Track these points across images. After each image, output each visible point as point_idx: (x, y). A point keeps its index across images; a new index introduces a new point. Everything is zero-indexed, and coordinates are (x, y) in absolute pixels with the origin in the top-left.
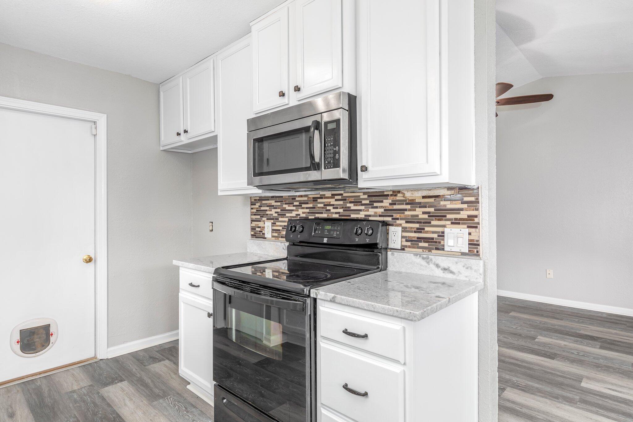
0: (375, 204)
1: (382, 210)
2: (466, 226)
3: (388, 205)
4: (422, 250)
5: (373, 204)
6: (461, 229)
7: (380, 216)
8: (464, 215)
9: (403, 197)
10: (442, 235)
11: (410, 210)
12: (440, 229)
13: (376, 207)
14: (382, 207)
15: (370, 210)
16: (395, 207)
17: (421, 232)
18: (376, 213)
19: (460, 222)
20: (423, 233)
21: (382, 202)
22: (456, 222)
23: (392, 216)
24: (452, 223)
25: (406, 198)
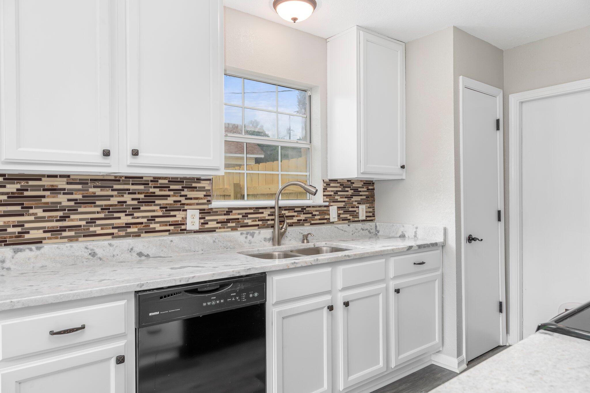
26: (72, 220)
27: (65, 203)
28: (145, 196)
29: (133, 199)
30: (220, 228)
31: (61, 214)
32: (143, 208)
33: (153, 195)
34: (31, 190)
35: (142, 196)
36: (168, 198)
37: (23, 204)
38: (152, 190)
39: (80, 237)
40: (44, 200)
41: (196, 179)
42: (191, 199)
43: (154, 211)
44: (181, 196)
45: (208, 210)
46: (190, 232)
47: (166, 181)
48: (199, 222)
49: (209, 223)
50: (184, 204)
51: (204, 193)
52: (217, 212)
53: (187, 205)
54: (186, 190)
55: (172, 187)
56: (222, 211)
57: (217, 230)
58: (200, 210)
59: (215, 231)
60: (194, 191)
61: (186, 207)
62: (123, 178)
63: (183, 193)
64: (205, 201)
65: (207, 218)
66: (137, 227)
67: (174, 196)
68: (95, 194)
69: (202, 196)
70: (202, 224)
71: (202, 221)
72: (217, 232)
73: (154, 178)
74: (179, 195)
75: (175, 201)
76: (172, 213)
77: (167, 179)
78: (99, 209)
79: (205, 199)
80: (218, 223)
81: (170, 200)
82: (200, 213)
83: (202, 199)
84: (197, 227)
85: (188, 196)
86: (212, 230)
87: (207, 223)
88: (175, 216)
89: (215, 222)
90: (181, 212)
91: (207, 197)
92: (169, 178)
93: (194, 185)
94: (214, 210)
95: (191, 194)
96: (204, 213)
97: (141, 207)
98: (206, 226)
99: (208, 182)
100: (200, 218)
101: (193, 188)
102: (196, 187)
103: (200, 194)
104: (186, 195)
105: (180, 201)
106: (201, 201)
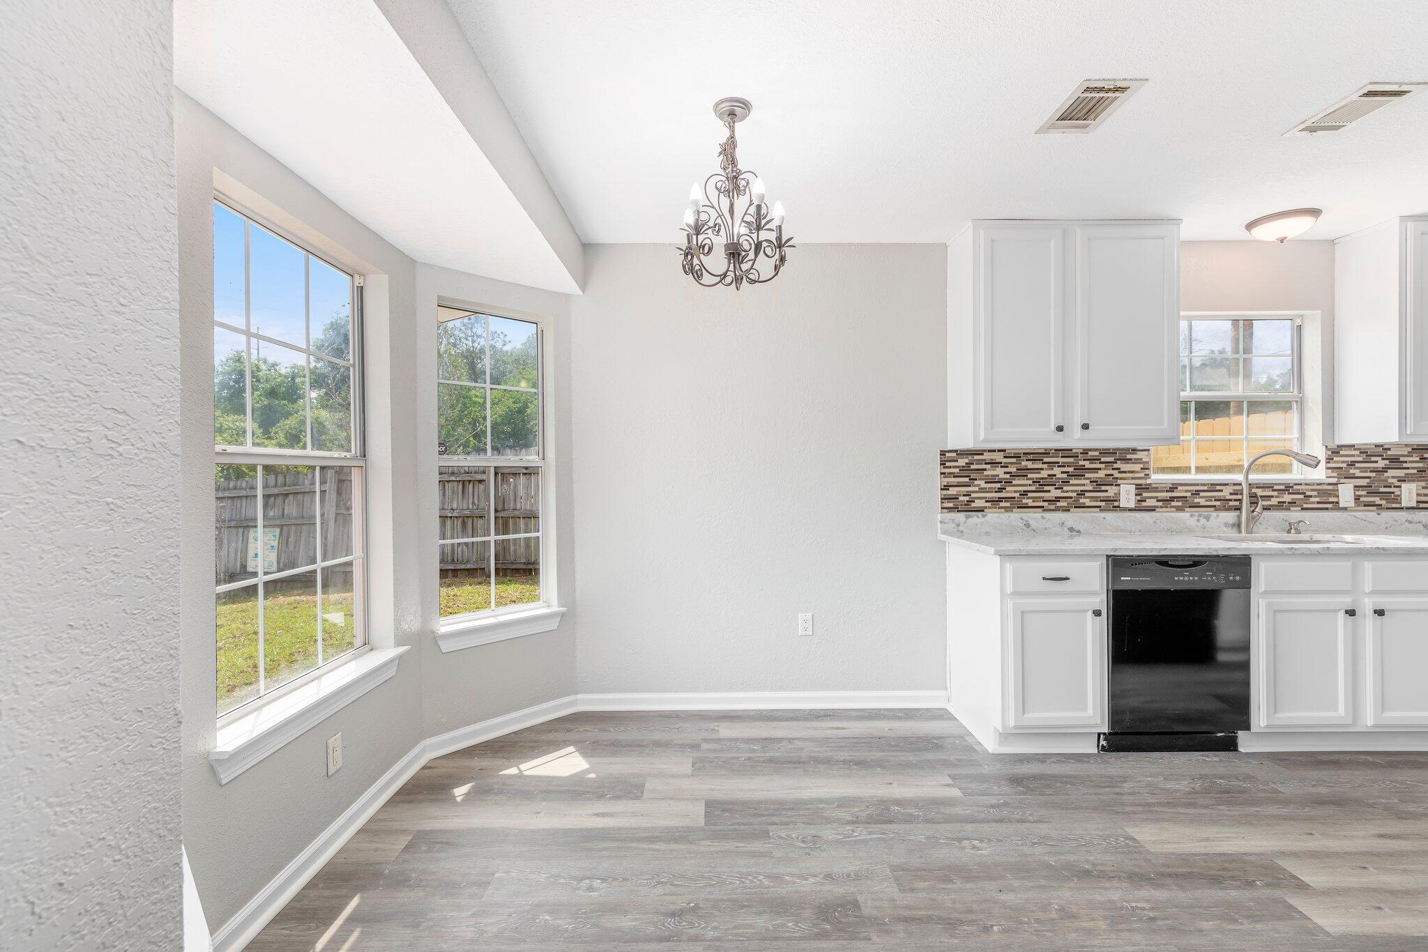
26: (1008, 492)
27: (1002, 476)
28: (1074, 469)
29: (1062, 472)
30: (1161, 507)
31: (998, 485)
32: (1072, 482)
33: (1083, 468)
34: (977, 464)
35: (1071, 469)
36: (1100, 472)
37: (970, 476)
38: (1081, 463)
39: (1015, 508)
40: (985, 473)
41: (1131, 450)
42: (1125, 472)
43: (1084, 485)
44: (1114, 469)
45: (1146, 486)
46: (1125, 509)
47: (1097, 453)
48: (1135, 499)
49: (1147, 500)
50: (1117, 478)
51: (1141, 466)
52: (1157, 488)
53: (1121, 479)
54: (1118, 462)
55: (1103, 459)
56: (1163, 487)
58: (1136, 485)
59: (1155, 510)
60: (1128, 463)
61: (1119, 482)
62: (1053, 451)
63: (1115, 466)
64: (1142, 475)
65: (1145, 495)
66: (1066, 502)
67: (1105, 469)
68: (1027, 467)
69: (1139, 469)
70: (1139, 501)
71: (1139, 498)
72: (1158, 512)
73: (1084, 450)
74: (1112, 468)
75: (1106, 475)
76: (1104, 488)
77: (1098, 451)
78: (1031, 482)
79: (1141, 473)
80: (1158, 501)
81: (1101, 474)
82: (1136, 489)
83: (1138, 472)
84: (1132, 505)
85: (1122, 470)
86: (1152, 509)
87: (1145, 501)
88: (1107, 491)
90: (1114, 487)
91: (1145, 471)
92: (1101, 449)
93: (1129, 456)
94: (1154, 486)
95: (1124, 467)
96: (1140, 489)
97: (1071, 481)
98: (1144, 504)
99: (1146, 453)
100: (1136, 495)
101: (1128, 461)
102: (1131, 459)
103: (1137, 467)
104: (1119, 469)
105: (1112, 475)
106: (1137, 475)
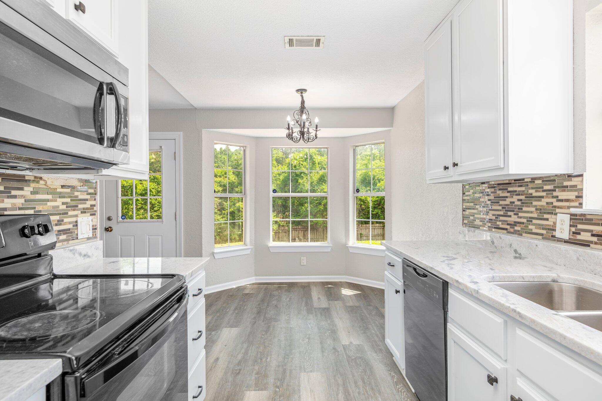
0: (14, 193)
1: (22, 201)
2: (89, 214)
3: (29, 193)
4: (61, 243)
5: (10, 193)
6: (83, 218)
7: (20, 209)
8: (88, 205)
9: (45, 185)
10: (76, 225)
11: (52, 201)
12: (74, 219)
13: (15, 197)
14: (22, 196)
15: (6, 200)
16: (38, 197)
17: (60, 225)
18: (14, 204)
19: (86, 211)
20: (63, 225)
21: (22, 189)
22: (84, 211)
23: (34, 208)
24: (82, 212)
25: (48, 187)
28: (526, 197)
29: (518, 200)
30: (596, 243)
33: (530, 196)
35: (523, 197)
36: (542, 199)
38: (530, 191)
41: (567, 176)
42: (561, 201)
43: (532, 212)
44: (553, 197)
45: (580, 217)
46: (560, 240)
47: (540, 182)
48: (570, 231)
49: (582, 233)
50: (555, 207)
51: (576, 194)
52: (592, 220)
53: (559, 207)
54: (557, 190)
55: (546, 187)
56: (598, 219)
57: (592, 245)
58: (572, 215)
59: (589, 246)
60: (564, 191)
61: (558, 210)
62: (513, 182)
63: (555, 194)
64: (577, 204)
65: (580, 226)
66: (520, 226)
67: (547, 197)
68: (499, 195)
69: (573, 197)
70: (574, 233)
71: (573, 229)
72: (592, 248)
73: (532, 179)
74: (551, 196)
75: (547, 203)
76: (546, 216)
77: (541, 179)
78: (500, 208)
79: (576, 201)
80: (593, 235)
81: (543, 202)
82: (571, 219)
83: (572, 201)
84: (566, 236)
85: (560, 198)
86: (585, 244)
87: (579, 234)
88: (547, 219)
89: (589, 234)
90: (553, 216)
91: (579, 199)
92: (543, 177)
93: (566, 183)
94: (588, 217)
95: (563, 195)
96: (576, 219)
97: (523, 208)
98: (579, 237)
99: (580, 179)
100: (571, 226)
101: (564, 188)
102: (567, 187)
103: (572, 195)
104: (557, 197)
105: (552, 203)
106: (572, 204)
